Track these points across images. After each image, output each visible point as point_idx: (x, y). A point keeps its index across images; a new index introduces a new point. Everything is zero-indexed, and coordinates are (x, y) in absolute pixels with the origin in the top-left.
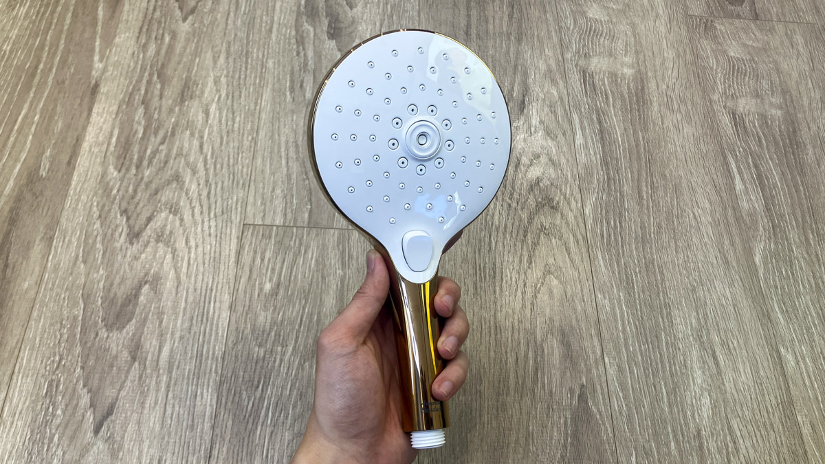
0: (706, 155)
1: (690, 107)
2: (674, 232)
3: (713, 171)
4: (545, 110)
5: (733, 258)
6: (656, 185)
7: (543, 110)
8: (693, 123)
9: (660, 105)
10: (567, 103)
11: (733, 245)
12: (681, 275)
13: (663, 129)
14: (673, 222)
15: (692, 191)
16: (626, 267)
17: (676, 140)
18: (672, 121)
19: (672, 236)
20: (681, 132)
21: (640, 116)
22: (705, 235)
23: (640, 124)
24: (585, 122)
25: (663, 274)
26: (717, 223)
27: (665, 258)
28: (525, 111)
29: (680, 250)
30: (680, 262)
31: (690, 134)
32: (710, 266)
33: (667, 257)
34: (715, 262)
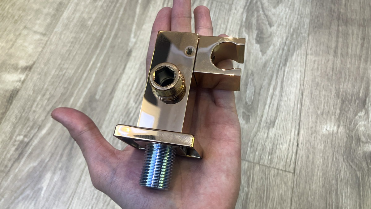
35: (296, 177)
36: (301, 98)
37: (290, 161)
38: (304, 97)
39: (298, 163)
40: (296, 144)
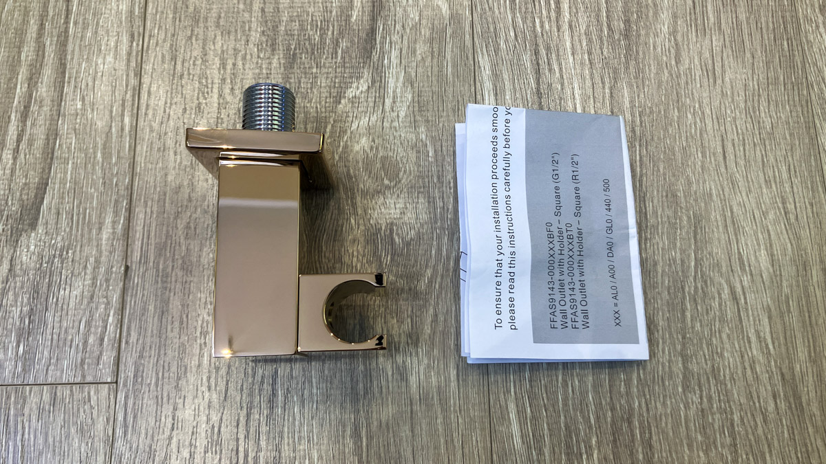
0: (771, 135)
1: (743, 17)
2: (684, 338)
3: (785, 175)
4: (418, 52)
5: (813, 394)
6: (652, 221)
7: (415, 51)
8: (748, 55)
9: (675, 16)
10: (468, 28)
11: (815, 362)
12: (690, 446)
13: (679, 76)
14: (683, 312)
15: (730, 229)
16: (569, 435)
17: (706, 101)
18: (700, 54)
19: (679, 347)
20: (719, 82)
21: (628, 48)
22: (753, 339)
23: (627, 68)
24: (506, 76)
25: (651, 446)
26: (784, 308)
27: (659, 405)
28: (375, 57)
29: (693, 383)
30: (692, 413)
31: (739, 85)
32: (759, 420)
33: (664, 404)
34: (771, 407)
35: (121, 396)
36: (134, 89)
37: (98, 342)
38: (146, 80)
39: (127, 342)
40: (118, 269)
